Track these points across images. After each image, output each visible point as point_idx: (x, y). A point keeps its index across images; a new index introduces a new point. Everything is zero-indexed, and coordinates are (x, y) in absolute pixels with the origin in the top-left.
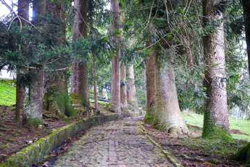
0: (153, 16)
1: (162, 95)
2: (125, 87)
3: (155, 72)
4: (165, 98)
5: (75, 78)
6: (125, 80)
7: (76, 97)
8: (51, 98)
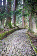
0: (31, 6)
1: (32, 24)
2: (25, 22)
3: (31, 19)
4: (33, 25)
5: (13, 19)
6: (25, 20)
7: (13, 24)
8: (7, 24)
